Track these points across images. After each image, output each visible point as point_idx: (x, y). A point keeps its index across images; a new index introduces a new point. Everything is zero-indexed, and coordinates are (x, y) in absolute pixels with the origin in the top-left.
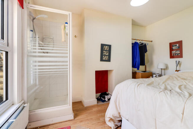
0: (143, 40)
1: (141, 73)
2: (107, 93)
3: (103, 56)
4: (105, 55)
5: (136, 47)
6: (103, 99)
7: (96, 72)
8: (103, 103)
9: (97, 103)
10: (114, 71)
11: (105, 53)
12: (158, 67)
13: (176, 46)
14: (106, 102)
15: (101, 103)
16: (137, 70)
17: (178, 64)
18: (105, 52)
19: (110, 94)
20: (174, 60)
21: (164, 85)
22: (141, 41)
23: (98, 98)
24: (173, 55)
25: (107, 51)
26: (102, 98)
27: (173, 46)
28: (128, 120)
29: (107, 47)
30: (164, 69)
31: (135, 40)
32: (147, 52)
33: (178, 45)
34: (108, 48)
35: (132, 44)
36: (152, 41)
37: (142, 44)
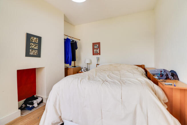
0: (73, 38)
1: (72, 69)
2: (35, 96)
3: (31, 50)
4: (33, 49)
5: (68, 43)
6: (31, 106)
7: (19, 71)
8: (30, 112)
9: (22, 114)
10: (45, 68)
11: (33, 46)
12: (85, 63)
13: (97, 46)
14: (35, 108)
15: (27, 112)
16: (70, 65)
17: (98, 59)
18: (33, 44)
19: (40, 97)
20: (96, 56)
21: (97, 77)
22: (71, 38)
23: (22, 106)
24: (95, 52)
25: (36, 43)
26: (28, 105)
27: (95, 46)
28: (72, 121)
29: (35, 38)
30: (89, 64)
31: (67, 36)
32: (77, 49)
33: (97, 45)
34: (38, 40)
35: (65, 40)
36: (80, 40)
37: (73, 41)
